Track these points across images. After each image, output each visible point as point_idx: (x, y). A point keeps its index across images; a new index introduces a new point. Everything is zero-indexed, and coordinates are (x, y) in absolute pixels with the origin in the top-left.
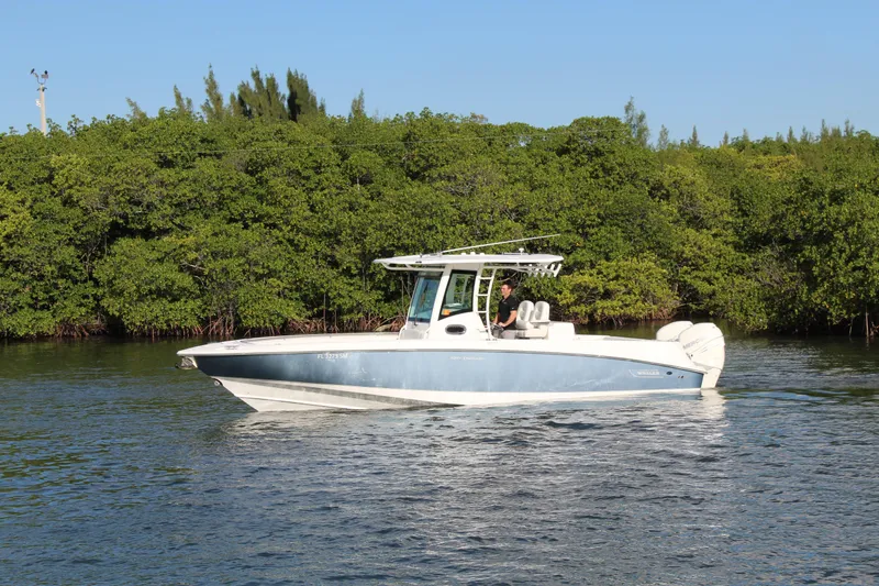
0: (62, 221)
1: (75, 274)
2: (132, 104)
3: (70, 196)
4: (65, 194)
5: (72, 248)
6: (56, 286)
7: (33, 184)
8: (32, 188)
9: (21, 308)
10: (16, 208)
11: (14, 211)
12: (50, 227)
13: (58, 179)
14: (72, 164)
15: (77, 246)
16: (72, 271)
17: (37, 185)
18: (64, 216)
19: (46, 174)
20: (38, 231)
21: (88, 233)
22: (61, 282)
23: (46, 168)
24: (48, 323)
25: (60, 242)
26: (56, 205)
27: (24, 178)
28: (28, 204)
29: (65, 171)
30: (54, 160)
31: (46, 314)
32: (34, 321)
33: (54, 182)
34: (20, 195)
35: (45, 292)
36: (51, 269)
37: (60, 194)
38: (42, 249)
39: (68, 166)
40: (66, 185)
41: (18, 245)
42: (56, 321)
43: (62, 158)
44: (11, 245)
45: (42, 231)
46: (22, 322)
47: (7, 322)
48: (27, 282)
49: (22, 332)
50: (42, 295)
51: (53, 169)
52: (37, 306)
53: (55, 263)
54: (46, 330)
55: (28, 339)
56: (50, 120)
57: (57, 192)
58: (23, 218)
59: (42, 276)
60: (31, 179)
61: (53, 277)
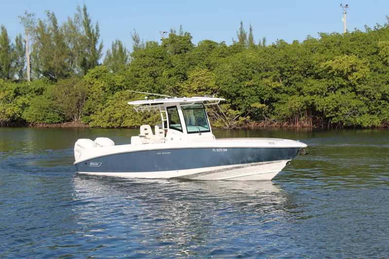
0: (383, 73)
3: (386, 61)
4: (384, 60)
6: (380, 103)
7: (369, 55)
8: (369, 57)
9: (364, 113)
10: (363, 67)
11: (362, 68)
12: (378, 76)
13: (381, 53)
16: (387, 97)
17: (372, 56)
18: (384, 70)
19: (375, 50)
20: (372, 77)
22: (383, 102)
23: (375, 47)
24: (377, 121)
25: (383, 82)
26: (379, 65)
27: (365, 52)
28: (368, 64)
29: (384, 49)
30: (380, 44)
31: (375, 116)
32: (371, 120)
33: (379, 54)
34: (364, 60)
35: (375, 106)
36: (379, 95)
37: (382, 60)
38: (375, 86)
39: (387, 46)
40: (385, 55)
41: (364, 84)
42: (381, 120)
43: (384, 42)
44: (360, 84)
45: (374, 77)
46: (365, 120)
47: (358, 120)
48: (367, 101)
49: (365, 125)
50: (374, 107)
51: (378, 48)
52: (371, 113)
53: (381, 92)
54: (376, 124)
55: (368, 128)
56: (365, 26)
57: (380, 59)
58: (367, 71)
59: (375, 98)
60: (368, 53)
61: (379, 99)
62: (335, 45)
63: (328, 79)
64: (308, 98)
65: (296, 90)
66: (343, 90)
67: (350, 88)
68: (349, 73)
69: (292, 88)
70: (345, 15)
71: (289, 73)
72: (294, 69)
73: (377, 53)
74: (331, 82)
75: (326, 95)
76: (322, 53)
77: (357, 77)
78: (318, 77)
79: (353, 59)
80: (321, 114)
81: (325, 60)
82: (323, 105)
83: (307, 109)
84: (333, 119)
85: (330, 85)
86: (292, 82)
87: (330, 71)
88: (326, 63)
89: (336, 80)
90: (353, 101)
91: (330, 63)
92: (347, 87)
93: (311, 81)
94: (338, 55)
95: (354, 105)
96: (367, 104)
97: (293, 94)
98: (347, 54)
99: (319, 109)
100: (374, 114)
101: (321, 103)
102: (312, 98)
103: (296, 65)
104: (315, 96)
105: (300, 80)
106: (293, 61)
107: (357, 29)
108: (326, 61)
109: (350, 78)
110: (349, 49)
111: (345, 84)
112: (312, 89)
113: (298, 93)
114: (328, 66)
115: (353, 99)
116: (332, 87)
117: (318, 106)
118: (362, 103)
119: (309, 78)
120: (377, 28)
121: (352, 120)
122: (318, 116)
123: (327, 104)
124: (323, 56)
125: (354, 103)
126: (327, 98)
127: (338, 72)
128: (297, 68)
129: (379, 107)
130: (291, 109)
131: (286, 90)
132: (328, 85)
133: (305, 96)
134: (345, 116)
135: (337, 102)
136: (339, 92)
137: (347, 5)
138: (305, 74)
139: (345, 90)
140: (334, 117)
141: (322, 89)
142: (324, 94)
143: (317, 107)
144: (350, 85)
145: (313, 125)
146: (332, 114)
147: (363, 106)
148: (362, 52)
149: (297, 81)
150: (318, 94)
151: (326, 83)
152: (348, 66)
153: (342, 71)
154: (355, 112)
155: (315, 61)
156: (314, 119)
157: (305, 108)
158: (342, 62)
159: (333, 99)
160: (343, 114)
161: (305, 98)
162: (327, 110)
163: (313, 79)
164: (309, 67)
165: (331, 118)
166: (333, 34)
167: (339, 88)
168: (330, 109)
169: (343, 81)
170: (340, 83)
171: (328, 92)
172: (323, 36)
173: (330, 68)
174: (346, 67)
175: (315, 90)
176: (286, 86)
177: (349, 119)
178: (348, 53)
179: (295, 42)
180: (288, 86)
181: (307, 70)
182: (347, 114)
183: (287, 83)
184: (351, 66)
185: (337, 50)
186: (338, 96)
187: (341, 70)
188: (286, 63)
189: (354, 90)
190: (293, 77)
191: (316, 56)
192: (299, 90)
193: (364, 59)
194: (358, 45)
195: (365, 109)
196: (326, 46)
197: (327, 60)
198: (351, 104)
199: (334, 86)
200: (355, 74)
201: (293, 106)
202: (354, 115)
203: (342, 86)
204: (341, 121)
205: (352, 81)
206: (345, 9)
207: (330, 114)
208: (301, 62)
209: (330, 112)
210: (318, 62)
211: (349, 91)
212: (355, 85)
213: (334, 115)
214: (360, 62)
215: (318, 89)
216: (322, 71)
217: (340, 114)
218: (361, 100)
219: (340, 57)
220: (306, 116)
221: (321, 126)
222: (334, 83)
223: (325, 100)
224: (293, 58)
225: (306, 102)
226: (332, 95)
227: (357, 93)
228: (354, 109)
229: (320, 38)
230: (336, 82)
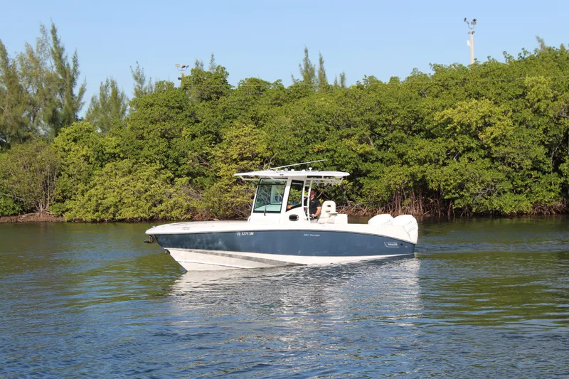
0: (534, 127)
1: (545, 168)
2: (540, 41)
3: (539, 108)
4: (536, 106)
5: (542, 147)
6: (530, 176)
7: (510, 99)
8: (511, 102)
9: (504, 192)
10: (501, 117)
11: (499, 119)
12: (525, 132)
13: (530, 96)
14: (540, 83)
15: (546, 146)
16: (541, 165)
17: (514, 100)
18: (536, 123)
19: (520, 91)
20: (517, 134)
21: (555, 135)
22: (534, 173)
23: (520, 87)
24: (526, 205)
25: (533, 142)
26: (528, 114)
27: (505, 95)
28: (510, 114)
29: (535, 89)
30: (527, 80)
31: (522, 197)
32: (516, 203)
33: (527, 97)
34: (503, 107)
35: (522, 181)
36: (528, 163)
37: (531, 107)
38: (521, 148)
39: (539, 85)
40: (536, 99)
41: (503, 145)
42: (531, 203)
43: (534, 78)
44: (497, 145)
45: (520, 134)
46: (508, 203)
47: (496, 203)
48: (509, 173)
49: (508, 211)
50: (520, 183)
51: (526, 88)
52: (516, 191)
53: (531, 158)
54: (525, 209)
55: (511, 216)
56: (505, 53)
57: (529, 105)
58: (508, 125)
59: (521, 168)
60: (510, 96)
61: (528, 169)
62: (457, 84)
63: (448, 138)
64: (416, 168)
65: (396, 157)
66: (470, 155)
67: (482, 152)
68: (480, 129)
69: (389, 154)
70: (472, 36)
71: (385, 129)
72: (393, 123)
73: (523, 95)
74: (452, 143)
75: (444, 164)
76: (437, 97)
77: (492, 134)
78: (430, 136)
79: (485, 106)
80: (437, 194)
81: (441, 108)
82: (439, 179)
83: (414, 187)
84: (456, 202)
85: (450, 147)
86: (389, 144)
87: (450, 126)
88: (442, 113)
89: (460, 140)
90: (486, 172)
91: (449, 112)
92: (477, 150)
93: (420, 141)
94: (461, 100)
95: (489, 179)
96: (509, 178)
97: (390, 162)
98: (476, 99)
99: (433, 186)
100: (520, 192)
101: (436, 176)
102: (422, 168)
103: (396, 117)
104: (426, 165)
105: (402, 141)
106: (390, 111)
107: (491, 59)
108: (443, 110)
109: (481, 136)
110: (479, 89)
111: (473, 145)
112: (422, 155)
113: (399, 161)
114: (446, 117)
115: (488, 169)
116: (453, 151)
117: (432, 181)
118: (502, 176)
119: (417, 136)
120: (523, 55)
121: (487, 203)
122: (432, 198)
123: (446, 177)
124: (439, 102)
125: (488, 176)
126: (445, 168)
127: (461, 127)
128: (398, 121)
129: (529, 181)
130: (388, 187)
131: (380, 157)
132: (447, 148)
133: (411, 166)
134: (474, 197)
135: (462, 175)
136: (464, 159)
137: (475, 20)
138: (411, 130)
139: (474, 155)
140: (457, 198)
141: (438, 154)
142: (441, 163)
143: (431, 184)
144: (482, 147)
145: (424, 212)
146: (454, 194)
147: (502, 180)
148: (500, 94)
149: (397, 142)
150: (431, 161)
151: (443, 144)
152: (479, 118)
153: (469, 126)
154: (490, 190)
155: (425, 110)
156: (425, 202)
157: (411, 184)
158: (467, 111)
159: (455, 170)
160: (472, 194)
161: (411, 168)
162: (447, 187)
163: (422, 138)
164: (416, 120)
165: (453, 200)
166: (453, 67)
167: (464, 152)
168: (451, 187)
169: (470, 140)
170: (466, 145)
171: (448, 158)
172: (438, 68)
173: (449, 121)
174: (474, 118)
175: (426, 157)
176: (379, 150)
177: (482, 202)
178: (478, 96)
179: (394, 80)
180: (383, 151)
181: (414, 123)
182: (478, 194)
183: (382, 146)
184: (483, 117)
185: (460, 91)
186: (463, 165)
187: (467, 123)
188: (379, 114)
189: (489, 155)
190: (391, 136)
191: (427, 102)
192: (401, 156)
193: (503, 105)
194: (494, 84)
195: (507, 185)
196: (442, 86)
197: (444, 107)
198: (484, 178)
199: (456, 150)
200: (489, 129)
201: (392, 182)
202: (490, 194)
203: (469, 149)
204: (468, 205)
205: (484, 141)
206: (471, 26)
207: (450, 194)
208: (403, 112)
209: (450, 191)
210: (430, 111)
211: (480, 156)
212: (489, 148)
213: (457, 195)
214: (497, 109)
215: (432, 154)
216: (437, 126)
217: (467, 194)
218: (499, 171)
219: (465, 102)
220: (413, 197)
221: (436, 214)
222: (456, 144)
223: (442, 172)
224: (390, 106)
225: (413, 176)
226: (454, 164)
227: (493, 160)
228: (488, 185)
229: (433, 73)
230: (459, 143)
